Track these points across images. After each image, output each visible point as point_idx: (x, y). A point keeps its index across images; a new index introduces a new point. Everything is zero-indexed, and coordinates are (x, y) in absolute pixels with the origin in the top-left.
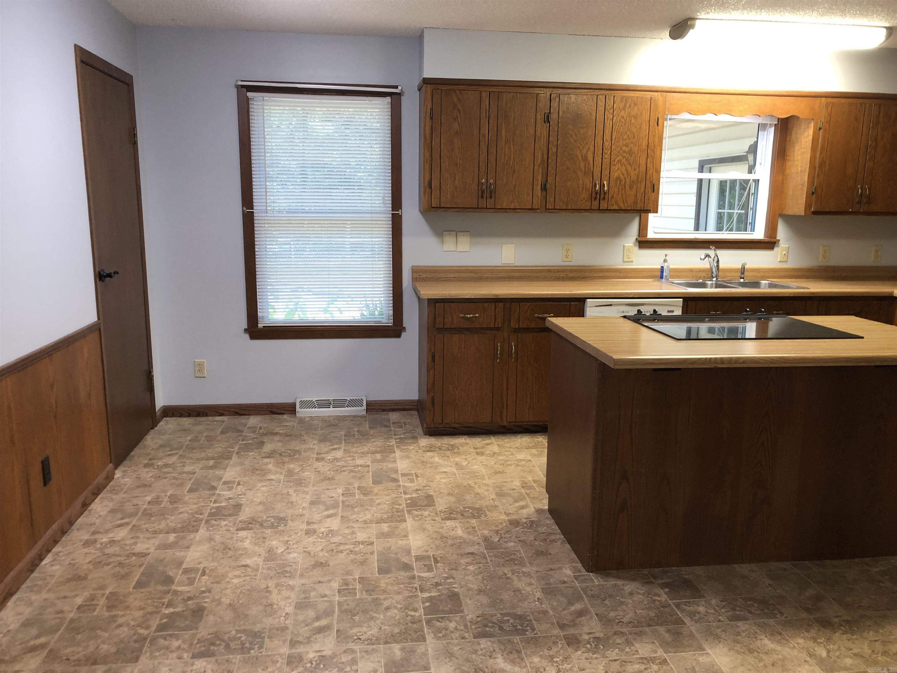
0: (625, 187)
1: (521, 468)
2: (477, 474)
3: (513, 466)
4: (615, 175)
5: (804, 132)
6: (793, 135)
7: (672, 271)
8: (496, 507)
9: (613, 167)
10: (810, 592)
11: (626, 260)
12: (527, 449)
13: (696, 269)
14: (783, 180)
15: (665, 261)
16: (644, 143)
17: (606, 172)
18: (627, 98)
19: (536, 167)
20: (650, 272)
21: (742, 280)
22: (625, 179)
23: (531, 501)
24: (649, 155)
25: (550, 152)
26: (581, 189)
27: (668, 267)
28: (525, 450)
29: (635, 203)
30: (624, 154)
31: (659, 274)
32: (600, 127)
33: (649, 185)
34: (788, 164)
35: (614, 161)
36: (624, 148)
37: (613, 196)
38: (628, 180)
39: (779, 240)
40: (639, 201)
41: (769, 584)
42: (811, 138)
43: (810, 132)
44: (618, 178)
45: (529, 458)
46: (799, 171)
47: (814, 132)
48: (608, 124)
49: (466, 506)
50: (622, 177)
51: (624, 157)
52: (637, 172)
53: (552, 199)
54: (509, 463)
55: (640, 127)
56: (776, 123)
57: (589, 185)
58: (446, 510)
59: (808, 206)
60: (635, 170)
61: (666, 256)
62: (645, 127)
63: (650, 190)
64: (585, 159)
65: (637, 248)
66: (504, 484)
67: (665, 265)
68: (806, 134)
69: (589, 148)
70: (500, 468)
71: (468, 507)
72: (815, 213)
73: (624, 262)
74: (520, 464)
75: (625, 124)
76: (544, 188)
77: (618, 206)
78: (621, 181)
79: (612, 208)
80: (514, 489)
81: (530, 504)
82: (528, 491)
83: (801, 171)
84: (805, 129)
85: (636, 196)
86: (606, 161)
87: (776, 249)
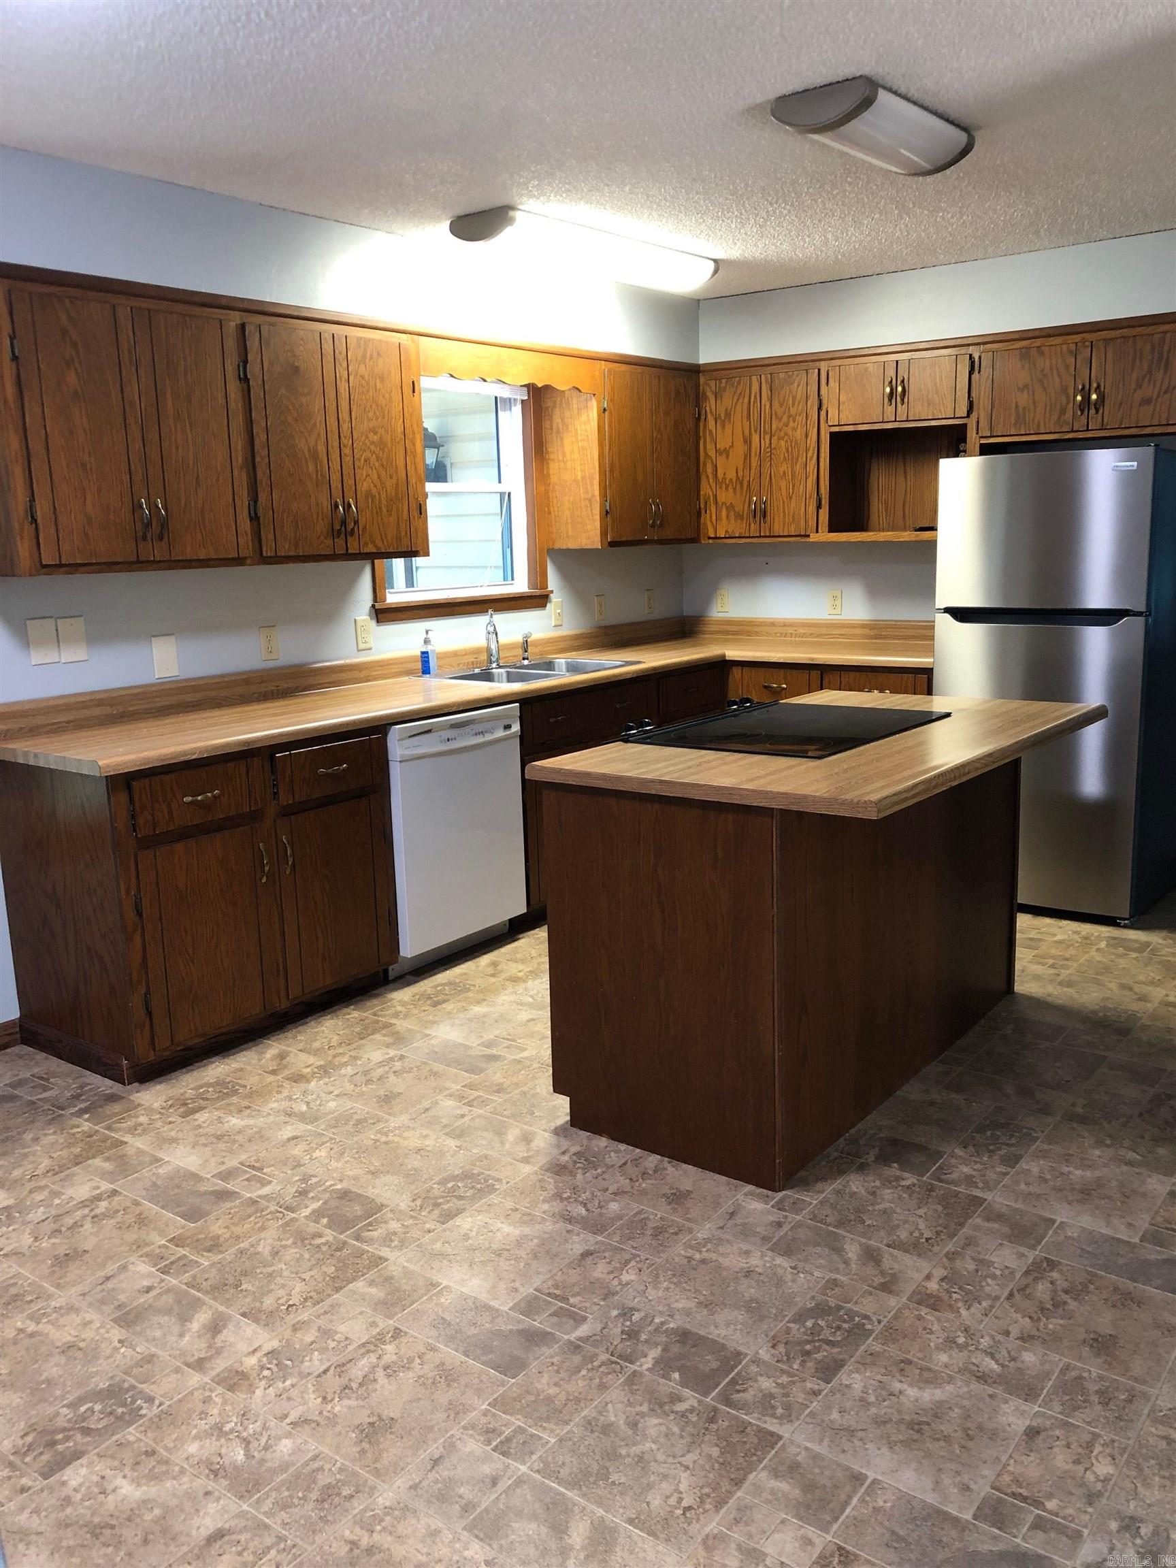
0: (380, 508)
1: (411, 1075)
4: (364, 486)
5: (579, 414)
6: (557, 419)
7: (443, 656)
9: (358, 472)
11: (362, 646)
12: (361, 1038)
13: (461, 651)
14: (547, 492)
15: (427, 641)
16: (400, 429)
17: (349, 482)
18: (367, 341)
19: (236, 472)
20: (401, 663)
21: (526, 662)
22: (379, 494)
24: (408, 450)
25: (257, 443)
26: (315, 516)
27: (433, 651)
28: (364, 1041)
29: (399, 539)
30: (373, 448)
31: (419, 665)
32: (331, 393)
33: (414, 506)
34: (553, 466)
35: (359, 460)
36: (371, 435)
37: (365, 528)
38: (383, 496)
39: (552, 592)
40: (403, 534)
42: (595, 424)
43: (591, 415)
44: (368, 494)
46: (579, 478)
47: (599, 415)
48: (343, 388)
49: (436, 1179)
50: (374, 491)
51: (373, 453)
52: (394, 481)
53: (271, 536)
55: (391, 397)
56: (526, 398)
57: (326, 505)
59: (604, 533)
60: (391, 477)
61: (427, 632)
62: (397, 397)
63: (416, 514)
64: (315, 456)
65: (374, 623)
67: (429, 648)
68: (584, 418)
69: (319, 435)
71: (447, 1180)
72: (612, 544)
73: (358, 651)
75: (368, 391)
76: (254, 515)
77: (376, 546)
78: (373, 497)
79: (367, 550)
83: (583, 478)
84: (579, 410)
85: (398, 526)
86: (348, 460)
87: (548, 605)
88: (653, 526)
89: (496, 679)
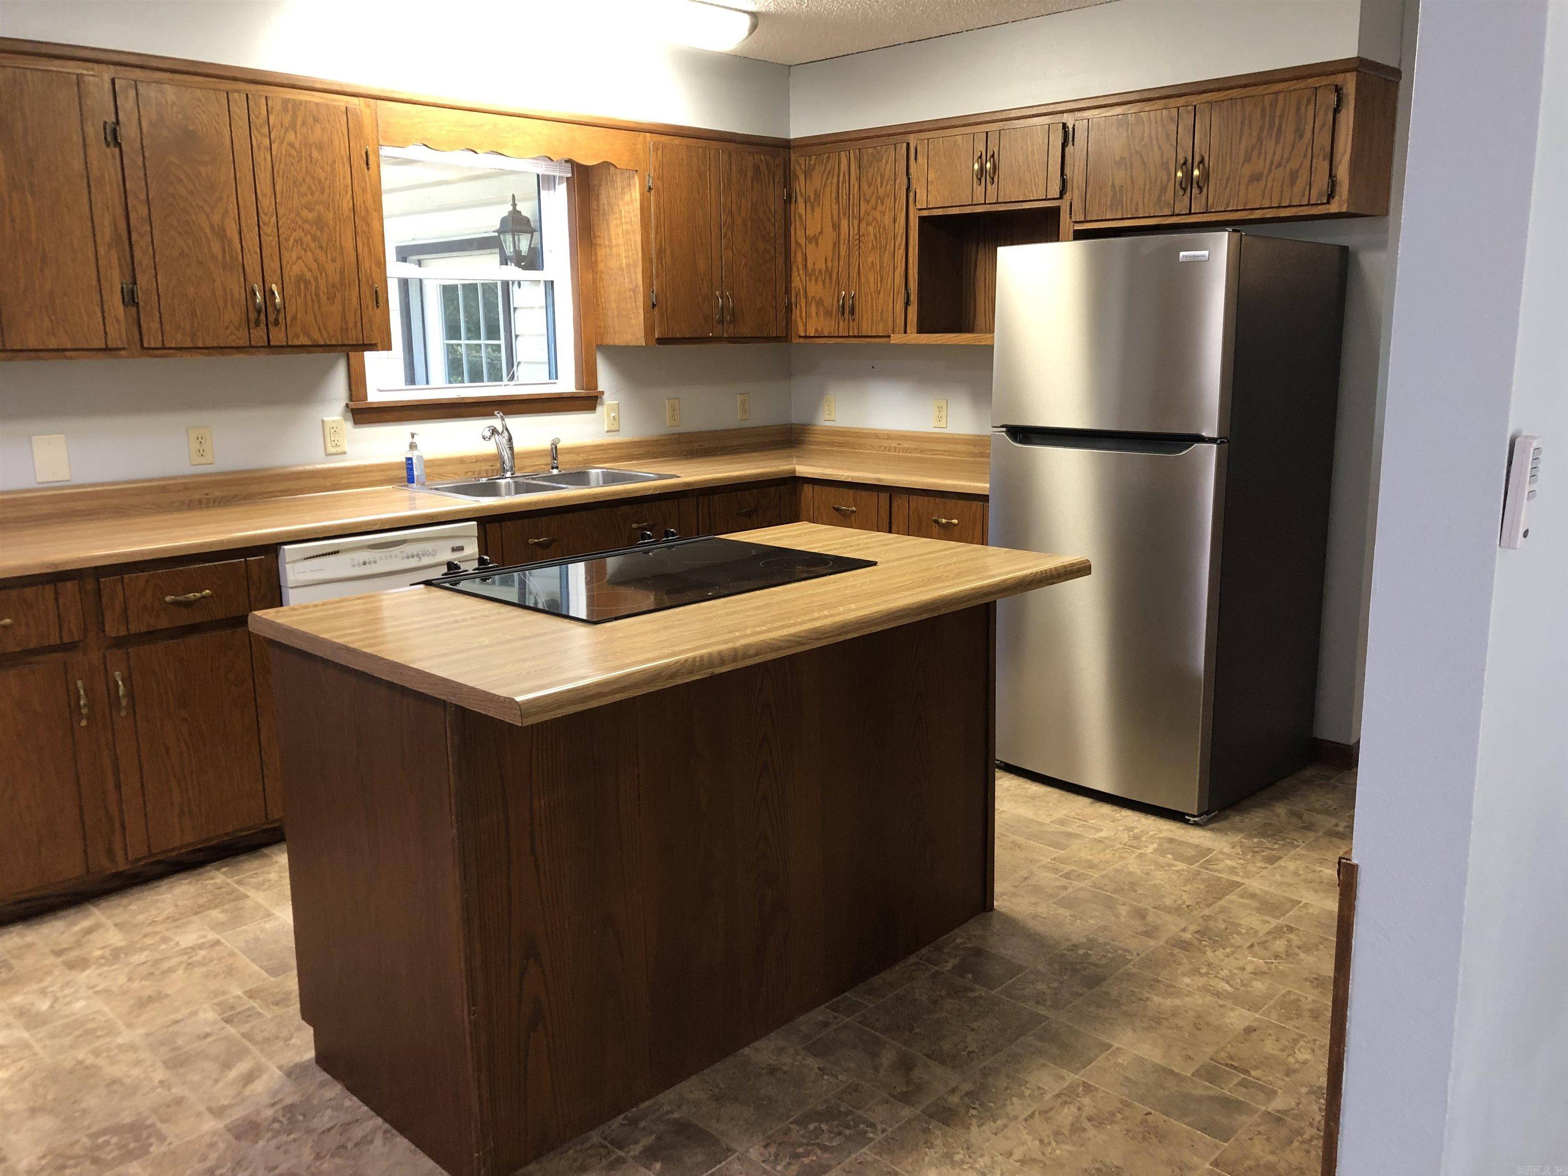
0: (317, 295)
1: (204, 969)
2: (90, 1025)
3: (180, 972)
4: (294, 270)
5: (623, 193)
6: (603, 200)
7: (430, 464)
8: (179, 1102)
9: (285, 254)
10: (887, 1057)
11: (331, 450)
12: (196, 913)
13: (469, 457)
14: (594, 280)
15: (413, 446)
16: (347, 205)
17: (272, 265)
18: (297, 104)
19: (102, 251)
20: (382, 470)
21: (555, 472)
22: (316, 279)
23: (262, 1050)
24: (359, 229)
25: (132, 217)
26: (221, 304)
27: (420, 458)
28: (194, 918)
29: (345, 330)
30: (307, 226)
31: (404, 473)
32: (245, 164)
33: (367, 293)
34: (601, 252)
35: (287, 240)
36: (305, 213)
37: (294, 318)
38: (322, 283)
39: (603, 393)
40: (351, 325)
41: (819, 1069)
42: (637, 205)
43: (633, 195)
44: (300, 278)
45: (212, 936)
46: (624, 266)
47: (642, 195)
48: (263, 159)
49: (94, 1129)
50: (308, 276)
51: (307, 232)
52: (338, 265)
53: (155, 326)
54: (166, 965)
55: (333, 169)
56: (570, 175)
57: (239, 293)
58: (43, 1162)
59: (649, 328)
60: (334, 260)
61: (413, 435)
62: (343, 170)
63: (370, 302)
64: (221, 234)
65: (349, 425)
66: (175, 1028)
67: (414, 455)
68: (627, 198)
69: (226, 211)
70: (147, 988)
71: (104, 1132)
72: (661, 341)
73: (327, 455)
74: (195, 959)
75: (300, 160)
76: (130, 299)
77: (309, 336)
78: (307, 283)
79: (297, 342)
80: (207, 1035)
81: (263, 1060)
82: (246, 1028)
83: (628, 265)
84: (623, 188)
85: (344, 317)
86: (270, 240)
87: (599, 409)
88: (721, 322)
89: (503, 490)
